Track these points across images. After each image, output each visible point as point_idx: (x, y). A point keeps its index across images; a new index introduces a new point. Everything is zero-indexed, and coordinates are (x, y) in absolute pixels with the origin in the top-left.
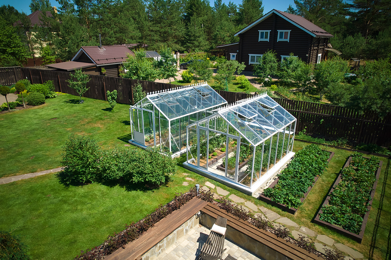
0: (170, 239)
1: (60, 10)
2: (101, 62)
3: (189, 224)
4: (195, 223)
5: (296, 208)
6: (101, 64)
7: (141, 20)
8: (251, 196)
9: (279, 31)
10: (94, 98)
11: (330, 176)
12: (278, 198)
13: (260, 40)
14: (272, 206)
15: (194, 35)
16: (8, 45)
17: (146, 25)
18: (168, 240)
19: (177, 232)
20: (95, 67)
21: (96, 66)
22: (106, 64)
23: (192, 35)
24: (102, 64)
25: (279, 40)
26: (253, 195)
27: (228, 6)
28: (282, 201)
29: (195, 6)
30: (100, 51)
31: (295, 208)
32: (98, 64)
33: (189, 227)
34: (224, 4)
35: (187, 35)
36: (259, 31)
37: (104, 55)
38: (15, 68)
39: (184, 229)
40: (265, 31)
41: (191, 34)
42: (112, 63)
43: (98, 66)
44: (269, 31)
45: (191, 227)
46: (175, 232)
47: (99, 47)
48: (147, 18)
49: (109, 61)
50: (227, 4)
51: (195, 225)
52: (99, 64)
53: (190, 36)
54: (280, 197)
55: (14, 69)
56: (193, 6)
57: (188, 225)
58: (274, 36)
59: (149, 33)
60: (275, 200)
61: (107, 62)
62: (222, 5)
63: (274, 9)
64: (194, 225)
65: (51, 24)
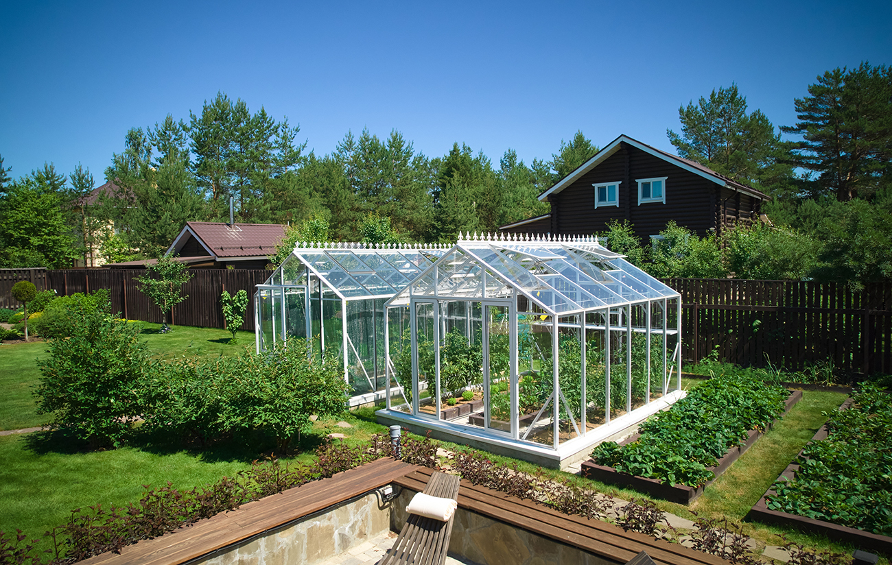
0: (283, 551)
1: (158, 164)
2: (226, 253)
3: (353, 519)
4: (375, 522)
5: (691, 485)
6: (225, 257)
7: (333, 186)
8: (558, 468)
9: (640, 181)
10: (198, 327)
11: (794, 434)
12: (635, 461)
13: (597, 204)
14: (621, 488)
15: (454, 220)
16: (34, 231)
17: (345, 198)
18: (276, 551)
19: (311, 532)
20: (212, 264)
21: (214, 261)
22: (238, 256)
23: (450, 219)
24: (230, 256)
25: (641, 200)
26: (563, 467)
27: (532, 169)
28: (649, 470)
29: (458, 169)
30: (228, 231)
31: (689, 485)
32: (218, 257)
33: (353, 527)
34: (521, 164)
35: (438, 219)
36: (593, 185)
37: (236, 239)
38: (35, 270)
39: (336, 532)
40: (606, 185)
41: (447, 217)
42: (253, 256)
43: (218, 260)
44: (617, 184)
45: (362, 535)
46: (302, 528)
47: (228, 225)
48: (348, 183)
49: (246, 252)
50: (528, 165)
51: (376, 530)
52: (221, 257)
53: (444, 223)
54: (640, 459)
55: (32, 273)
56: (453, 169)
57: (348, 522)
58: (628, 193)
59: (352, 214)
60: (627, 467)
61: (240, 252)
62: (517, 164)
63: (622, 135)
64: (371, 529)
65: (136, 191)
